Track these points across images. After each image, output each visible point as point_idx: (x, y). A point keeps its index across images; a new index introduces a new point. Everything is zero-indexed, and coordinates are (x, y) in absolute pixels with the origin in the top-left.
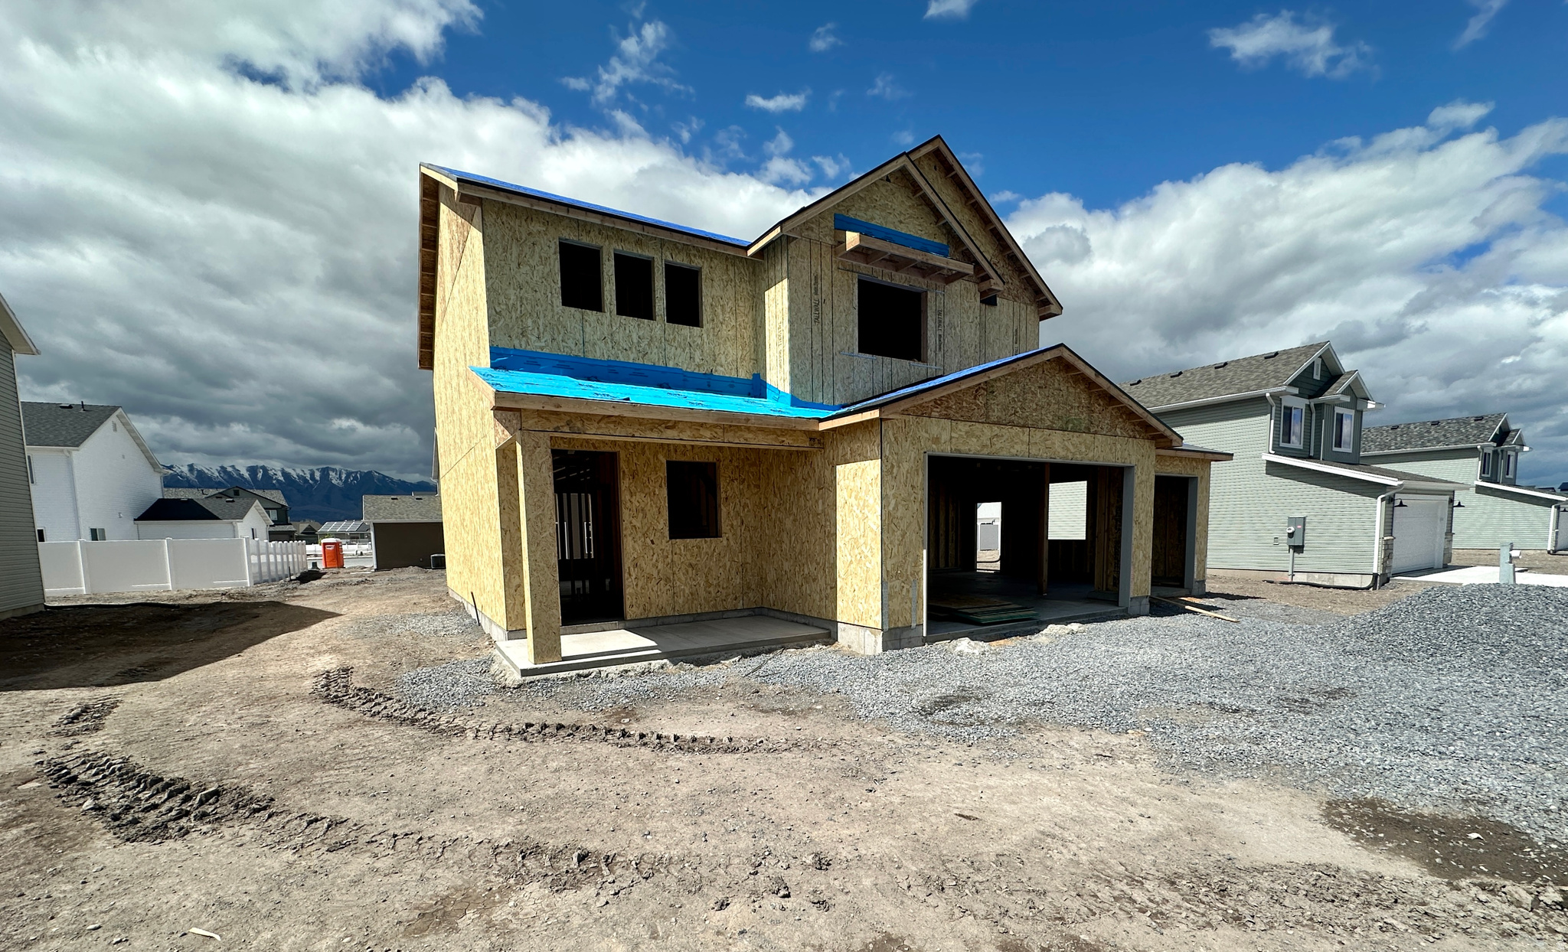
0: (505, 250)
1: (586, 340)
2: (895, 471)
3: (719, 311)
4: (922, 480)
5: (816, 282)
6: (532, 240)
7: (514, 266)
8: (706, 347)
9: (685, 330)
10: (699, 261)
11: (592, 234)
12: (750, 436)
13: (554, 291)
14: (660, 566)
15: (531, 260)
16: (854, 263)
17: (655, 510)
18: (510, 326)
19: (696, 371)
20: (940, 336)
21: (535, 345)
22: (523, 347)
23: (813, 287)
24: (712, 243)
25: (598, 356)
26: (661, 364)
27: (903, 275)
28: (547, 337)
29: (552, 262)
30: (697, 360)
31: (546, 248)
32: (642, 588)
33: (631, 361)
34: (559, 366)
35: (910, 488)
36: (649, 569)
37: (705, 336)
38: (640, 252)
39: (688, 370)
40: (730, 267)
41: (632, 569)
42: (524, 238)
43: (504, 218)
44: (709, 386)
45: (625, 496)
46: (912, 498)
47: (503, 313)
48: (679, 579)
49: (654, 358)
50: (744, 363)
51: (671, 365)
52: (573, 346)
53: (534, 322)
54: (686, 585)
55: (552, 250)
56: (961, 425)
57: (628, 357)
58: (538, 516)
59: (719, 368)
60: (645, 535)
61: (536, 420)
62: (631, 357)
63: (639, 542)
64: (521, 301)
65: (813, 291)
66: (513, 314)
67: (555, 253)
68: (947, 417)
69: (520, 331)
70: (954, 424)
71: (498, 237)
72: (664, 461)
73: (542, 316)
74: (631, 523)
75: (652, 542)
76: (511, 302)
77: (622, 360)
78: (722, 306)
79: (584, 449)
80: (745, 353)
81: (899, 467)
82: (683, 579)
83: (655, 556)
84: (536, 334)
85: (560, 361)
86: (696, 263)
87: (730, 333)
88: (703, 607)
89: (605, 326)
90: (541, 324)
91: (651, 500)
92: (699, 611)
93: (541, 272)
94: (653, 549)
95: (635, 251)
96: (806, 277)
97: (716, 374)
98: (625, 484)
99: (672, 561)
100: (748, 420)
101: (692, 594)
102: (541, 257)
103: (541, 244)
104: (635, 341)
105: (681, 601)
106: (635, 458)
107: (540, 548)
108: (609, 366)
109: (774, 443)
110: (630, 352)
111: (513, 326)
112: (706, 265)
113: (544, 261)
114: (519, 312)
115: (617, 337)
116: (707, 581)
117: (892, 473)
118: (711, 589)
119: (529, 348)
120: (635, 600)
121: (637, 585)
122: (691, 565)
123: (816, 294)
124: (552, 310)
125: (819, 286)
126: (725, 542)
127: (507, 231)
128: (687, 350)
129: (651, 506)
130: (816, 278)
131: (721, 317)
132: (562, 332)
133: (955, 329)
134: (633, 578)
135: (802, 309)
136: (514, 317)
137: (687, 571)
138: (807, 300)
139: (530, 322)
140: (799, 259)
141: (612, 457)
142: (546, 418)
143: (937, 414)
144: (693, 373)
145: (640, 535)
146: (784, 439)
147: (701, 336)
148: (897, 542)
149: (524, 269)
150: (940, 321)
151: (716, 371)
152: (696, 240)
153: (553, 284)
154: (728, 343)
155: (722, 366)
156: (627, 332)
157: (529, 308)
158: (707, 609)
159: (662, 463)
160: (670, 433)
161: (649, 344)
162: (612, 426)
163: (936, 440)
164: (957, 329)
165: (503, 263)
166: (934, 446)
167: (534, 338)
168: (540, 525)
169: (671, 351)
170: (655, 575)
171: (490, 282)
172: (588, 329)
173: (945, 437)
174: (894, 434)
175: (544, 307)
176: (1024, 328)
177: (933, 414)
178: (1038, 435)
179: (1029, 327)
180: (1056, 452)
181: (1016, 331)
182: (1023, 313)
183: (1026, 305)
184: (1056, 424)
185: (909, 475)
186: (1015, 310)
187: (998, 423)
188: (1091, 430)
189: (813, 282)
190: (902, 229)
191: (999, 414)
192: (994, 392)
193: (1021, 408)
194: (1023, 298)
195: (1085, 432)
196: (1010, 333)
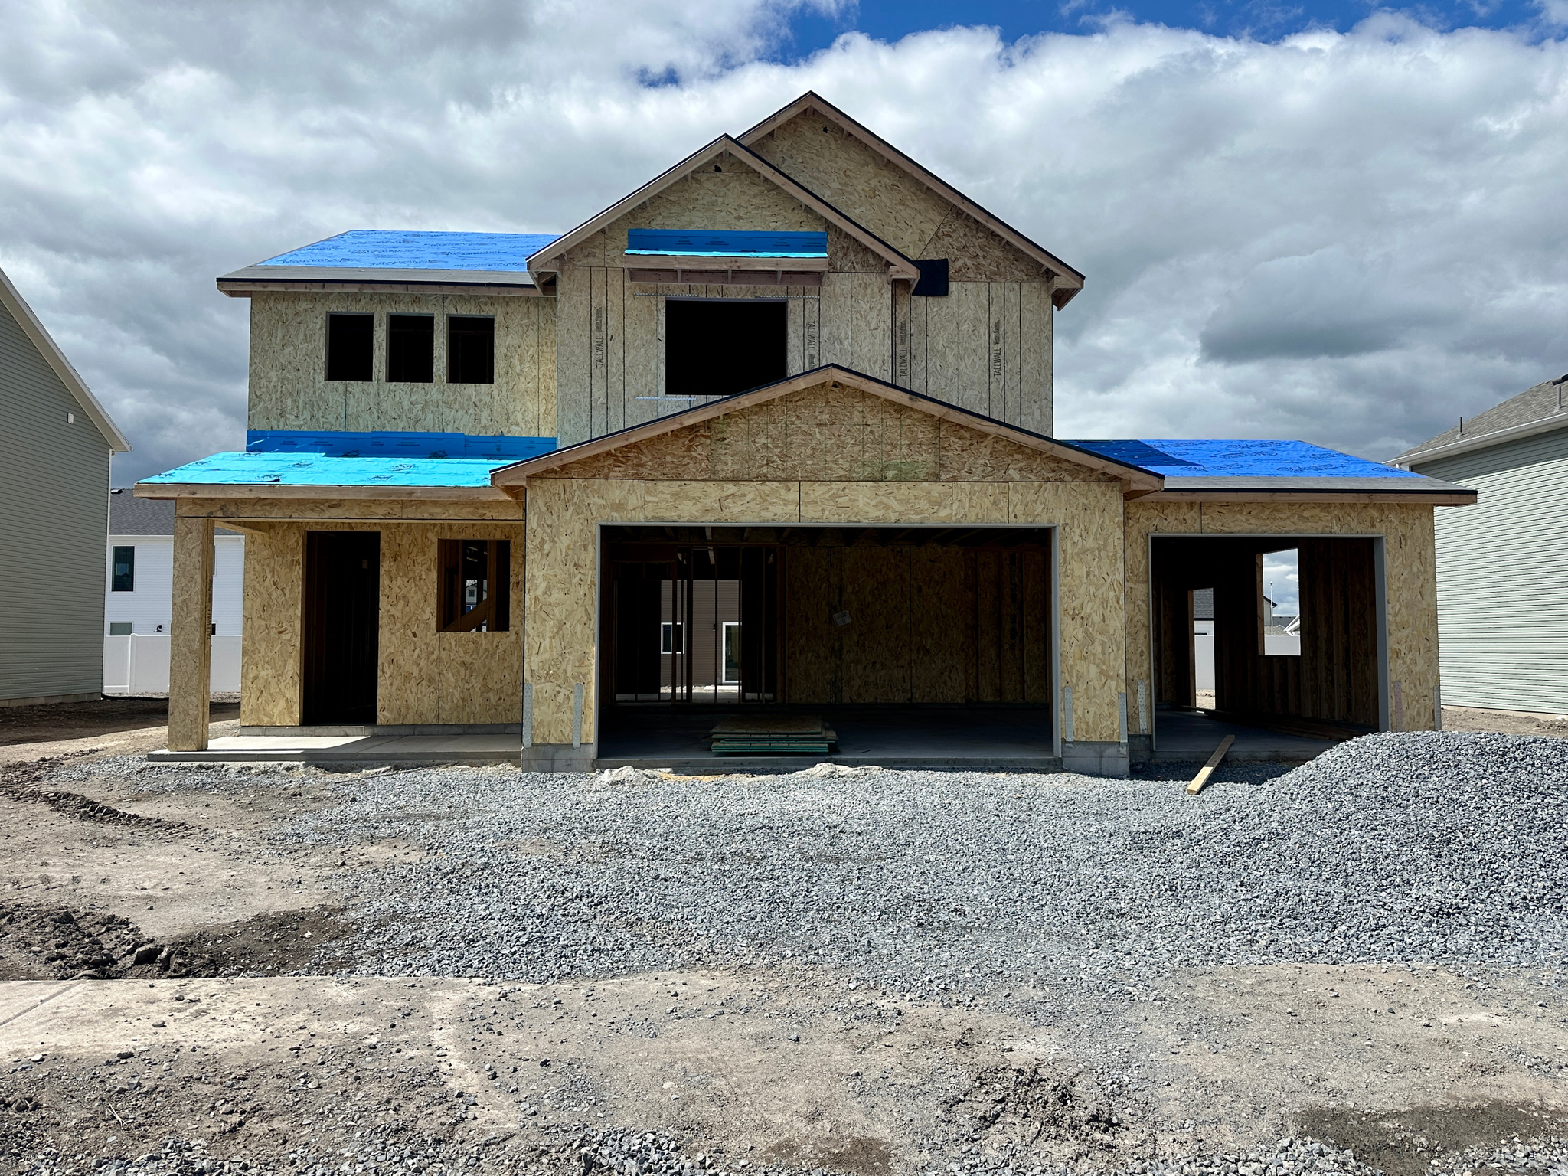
0: (271, 334)
1: (349, 413)
2: (547, 547)
3: (516, 361)
4: (592, 556)
5: (599, 316)
6: (299, 320)
7: (277, 348)
8: (496, 405)
9: (470, 388)
10: (491, 308)
11: (363, 302)
12: (438, 510)
13: (317, 367)
14: (423, 663)
15: (295, 341)
16: (659, 284)
17: (420, 596)
18: (270, 407)
19: (483, 434)
21: (294, 424)
22: (281, 427)
23: (594, 323)
25: (361, 428)
26: (437, 430)
27: (744, 286)
28: (307, 414)
29: (317, 338)
30: (484, 421)
31: (311, 325)
32: (398, 689)
33: (400, 430)
34: (316, 444)
35: (572, 569)
36: (408, 667)
37: (495, 393)
38: (417, 311)
39: (472, 434)
40: (532, 309)
41: (386, 665)
42: (290, 319)
43: (272, 304)
44: (498, 450)
45: (384, 581)
46: (576, 580)
47: (263, 397)
48: (447, 680)
49: (429, 424)
50: (549, 419)
51: (449, 430)
52: (333, 421)
53: (294, 401)
54: (455, 688)
55: (318, 327)
56: (662, 486)
57: (397, 426)
58: (184, 601)
59: (513, 428)
60: (406, 626)
61: (191, 506)
62: (401, 426)
63: (398, 634)
64: (282, 382)
65: (594, 327)
66: (273, 395)
67: (321, 328)
68: (639, 477)
69: (279, 411)
70: (650, 484)
71: (265, 323)
72: (435, 540)
73: (302, 394)
74: (389, 611)
75: (414, 634)
76: (272, 384)
77: (389, 430)
78: (520, 356)
79: (339, 530)
80: (550, 406)
81: (553, 541)
82: (453, 680)
83: (417, 651)
84: (295, 413)
85: (318, 438)
86: (487, 311)
87: (529, 385)
88: (477, 716)
89: (372, 395)
90: (300, 402)
91: (416, 586)
92: (472, 721)
93: (304, 350)
94: (415, 643)
95: (411, 311)
96: (583, 312)
97: (510, 435)
98: (385, 567)
99: (439, 658)
101: (463, 700)
102: (305, 335)
103: (306, 322)
104: (406, 408)
105: (447, 707)
106: (398, 538)
107: (183, 633)
108: (373, 438)
109: (470, 517)
110: (399, 421)
111: (273, 408)
112: (499, 311)
113: (308, 338)
114: (279, 393)
115: (384, 406)
116: (485, 685)
118: (491, 695)
119: (287, 428)
120: (387, 702)
121: (391, 684)
122: (464, 664)
123: (599, 330)
124: (314, 387)
125: (604, 320)
126: (513, 637)
127: (274, 315)
128: (471, 411)
129: (416, 592)
130: (599, 312)
131: (518, 370)
132: (323, 408)
133: (841, 342)
134: (387, 676)
135: (577, 352)
136: (274, 399)
137: (459, 672)
138: (586, 340)
139: (289, 402)
140: (574, 293)
141: (375, 537)
143: (620, 475)
144: (478, 436)
145: (399, 625)
146: (484, 512)
147: (490, 394)
149: (287, 350)
150: (811, 337)
151: (509, 431)
152: (472, 288)
153: (316, 360)
154: (528, 398)
155: (517, 425)
156: (397, 399)
157: (290, 387)
158: (482, 721)
159: (432, 543)
161: (423, 410)
162: (268, 508)
163: (620, 507)
164: (846, 343)
165: (267, 347)
166: (615, 514)
167: (292, 417)
169: (449, 415)
170: (416, 673)
171: (253, 368)
172: (352, 402)
173: (633, 501)
175: (305, 385)
176: (1015, 319)
177: (612, 475)
178: (819, 490)
179: (1027, 315)
180: (861, 513)
181: (997, 325)
182: (1012, 297)
183: (1020, 282)
184: (858, 473)
185: (570, 552)
186: (993, 294)
187: (735, 479)
188: (943, 477)
189: (594, 317)
190: (743, 226)
191: (736, 467)
192: (725, 439)
193: (781, 456)
194: (1012, 273)
195: (927, 481)
196: (983, 329)
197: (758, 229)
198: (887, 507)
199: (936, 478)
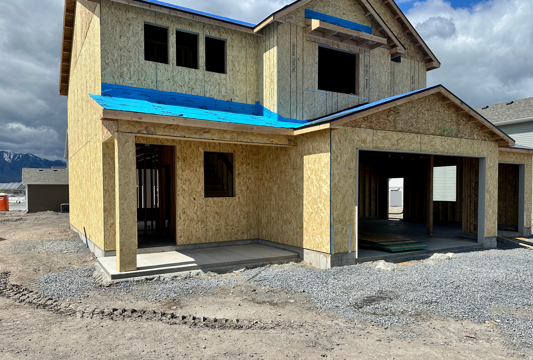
0: (113, 28)
1: (158, 80)
2: (339, 159)
3: (236, 64)
4: (355, 164)
5: (294, 48)
6: (129, 22)
7: (117, 37)
8: (228, 85)
9: (217, 75)
10: (225, 35)
11: (163, 19)
12: (254, 138)
13: (140, 52)
14: (199, 213)
15: (127, 34)
16: (316, 37)
17: (197, 180)
18: (114, 71)
19: (222, 99)
20: (367, 79)
21: (128, 82)
22: (121, 83)
23: (292, 51)
24: (233, 25)
25: (165, 89)
26: (202, 95)
27: (345, 44)
28: (135, 78)
29: (140, 35)
30: (223, 93)
31: (136, 27)
32: (187, 226)
33: (184, 93)
34: (141, 95)
35: (348, 170)
36: (192, 215)
37: (228, 79)
38: (191, 30)
39: (218, 99)
40: (243, 39)
41: (182, 214)
42: (124, 21)
43: (113, 10)
44: (230, 108)
45: (179, 172)
46: (349, 175)
47: (110, 64)
48: (210, 221)
49: (198, 91)
50: (251, 95)
51: (208, 95)
52: (150, 83)
53: (128, 69)
54: (213, 225)
55: (140, 29)
56: (379, 132)
57: (183, 90)
58: (126, 183)
59: (236, 98)
60: (190, 195)
61: (127, 126)
62: (184, 90)
63: (187, 199)
64: (121, 57)
65: (292, 53)
66: (116, 64)
67: (142, 30)
68: (371, 128)
69: (119, 74)
70: (375, 131)
71: (109, 21)
72: (203, 152)
73: (132, 66)
74: (182, 187)
75: (194, 199)
76: (115, 57)
77: (179, 92)
78: (238, 61)
79: (155, 144)
80: (251, 89)
81: (341, 157)
82: (212, 221)
83: (196, 207)
84: (129, 76)
85: (142, 92)
86: (223, 36)
87: (242, 77)
88: (223, 238)
89: (170, 72)
90: (132, 70)
91: (194, 174)
92: (221, 240)
93: (133, 41)
94: (195, 203)
95: (188, 30)
96: (288, 45)
97: (234, 101)
98: (179, 165)
99: (206, 210)
100: (252, 129)
101: (217, 230)
102: (133, 32)
103: (133, 25)
104: (187, 81)
105: (210, 234)
106: (185, 150)
107: (126, 202)
108: (171, 95)
109: (267, 142)
110: (183, 88)
111: (116, 72)
112: (229, 38)
113: (135, 34)
114: (119, 63)
115: (176, 79)
116: (226, 223)
117: (337, 160)
118: (229, 227)
119: (124, 84)
120: (182, 233)
121: (184, 224)
122: (217, 213)
123: (294, 55)
124: (139, 63)
125: (296, 50)
126: (237, 200)
127: (114, 17)
128: (217, 86)
129: (194, 178)
130: (294, 46)
131: (237, 69)
132: (144, 75)
133: (376, 76)
134: (182, 220)
135: (285, 64)
136: (116, 66)
137: (215, 217)
138: (288, 58)
139: (125, 69)
140: (284, 35)
141: (172, 149)
142: (133, 125)
143: (364, 126)
144: (220, 100)
145: (187, 194)
146: (273, 140)
147: (225, 79)
148: (339, 201)
149: (123, 39)
150: (367, 71)
151: (234, 100)
152: (224, 23)
153: (139, 48)
154: (242, 83)
155: (237, 97)
156: (182, 76)
157: (125, 61)
158: (225, 240)
159: (201, 153)
160: (206, 136)
161: (195, 83)
162: (172, 131)
163: (364, 141)
164: (377, 76)
165: (111, 35)
166: (363, 145)
167: (127, 79)
168: (127, 188)
169: (208, 87)
170: (195, 218)
171: (103, 46)
172: (159, 74)
173: (369, 139)
174: (338, 138)
175: (134, 61)
176: (417, 76)
177: (362, 126)
178: (426, 138)
179: (420, 75)
180: (438, 149)
181: (413, 77)
182: (417, 66)
183: (419, 61)
184: (437, 132)
185: (347, 162)
186: (412, 65)
187: (401, 131)
188: (459, 136)
189: (292, 48)
190: (345, 18)
191: (403, 126)
192: (399, 113)
193: (416, 122)
194: (417, 58)
195: (455, 137)
196: (409, 78)
197: (350, 20)
198: (445, 147)
199: (456, 136)
